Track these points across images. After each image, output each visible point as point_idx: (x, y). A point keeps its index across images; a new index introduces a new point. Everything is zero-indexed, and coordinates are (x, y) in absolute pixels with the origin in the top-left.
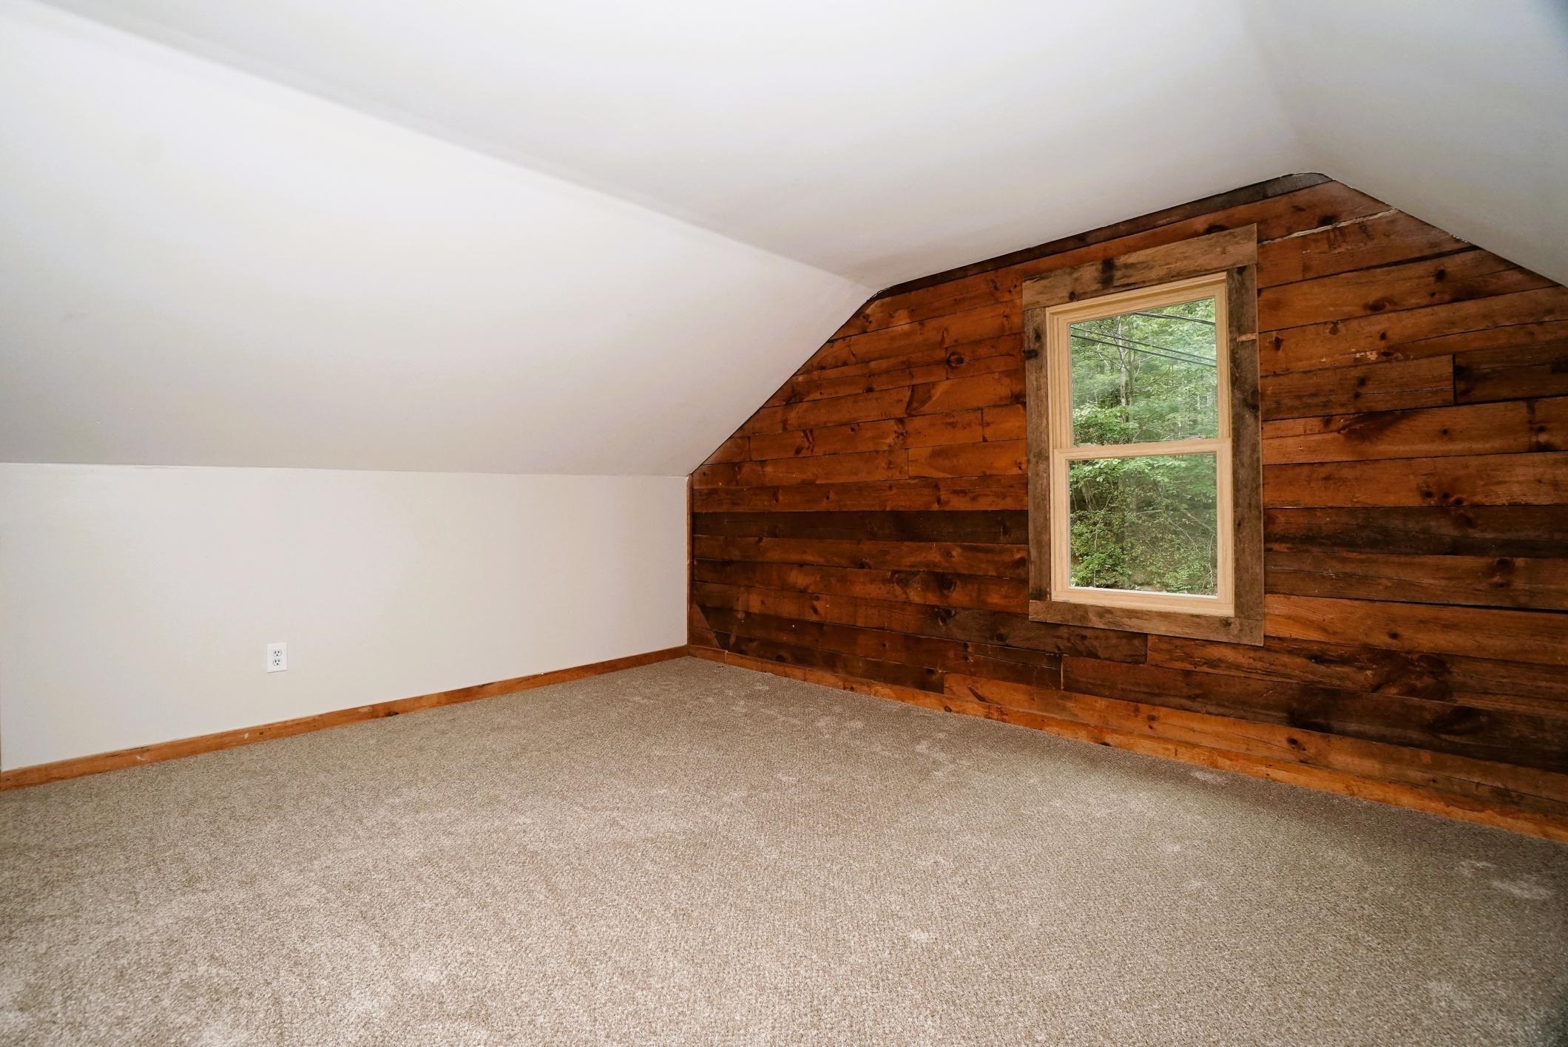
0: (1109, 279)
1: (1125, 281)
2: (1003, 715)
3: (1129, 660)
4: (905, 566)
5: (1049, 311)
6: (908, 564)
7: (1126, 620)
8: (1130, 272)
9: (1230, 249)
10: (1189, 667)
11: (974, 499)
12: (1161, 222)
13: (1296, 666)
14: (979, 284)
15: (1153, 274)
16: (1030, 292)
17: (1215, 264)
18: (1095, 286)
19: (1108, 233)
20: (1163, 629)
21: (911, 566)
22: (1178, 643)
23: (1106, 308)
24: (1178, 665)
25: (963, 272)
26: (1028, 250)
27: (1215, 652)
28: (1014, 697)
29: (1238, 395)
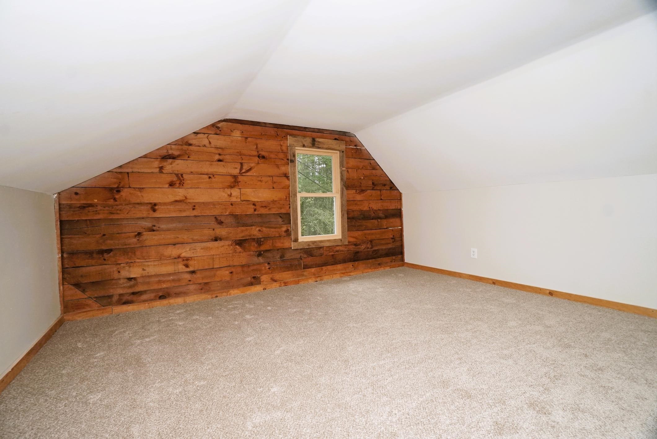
0: (314, 144)
1: (318, 146)
2: (286, 284)
3: (320, 255)
4: (239, 237)
5: (296, 148)
6: (241, 236)
7: (320, 244)
8: (319, 144)
9: (341, 146)
10: (333, 253)
11: (269, 209)
12: (325, 132)
13: (352, 248)
14: (272, 131)
15: (325, 146)
16: (290, 140)
17: (338, 148)
18: (311, 145)
19: (313, 130)
20: (328, 244)
21: (242, 237)
22: (330, 247)
23: (308, 152)
24: (331, 254)
25: (265, 125)
26: (289, 126)
27: (338, 248)
28: (287, 275)
29: (342, 183)
